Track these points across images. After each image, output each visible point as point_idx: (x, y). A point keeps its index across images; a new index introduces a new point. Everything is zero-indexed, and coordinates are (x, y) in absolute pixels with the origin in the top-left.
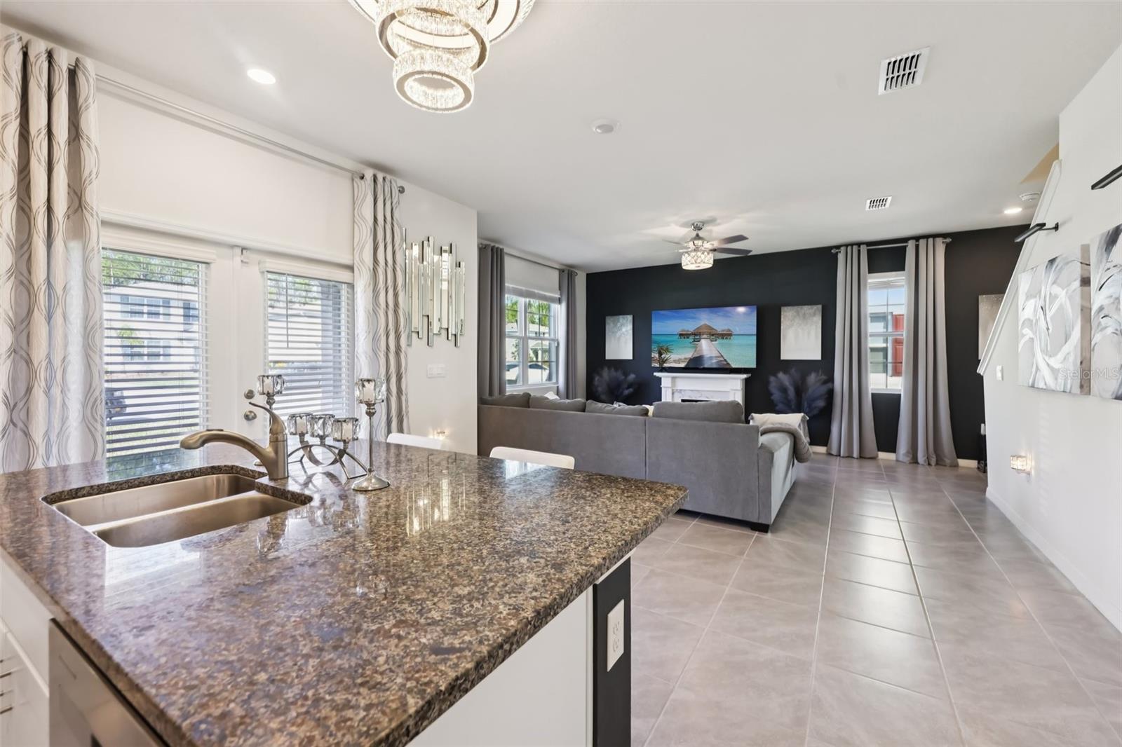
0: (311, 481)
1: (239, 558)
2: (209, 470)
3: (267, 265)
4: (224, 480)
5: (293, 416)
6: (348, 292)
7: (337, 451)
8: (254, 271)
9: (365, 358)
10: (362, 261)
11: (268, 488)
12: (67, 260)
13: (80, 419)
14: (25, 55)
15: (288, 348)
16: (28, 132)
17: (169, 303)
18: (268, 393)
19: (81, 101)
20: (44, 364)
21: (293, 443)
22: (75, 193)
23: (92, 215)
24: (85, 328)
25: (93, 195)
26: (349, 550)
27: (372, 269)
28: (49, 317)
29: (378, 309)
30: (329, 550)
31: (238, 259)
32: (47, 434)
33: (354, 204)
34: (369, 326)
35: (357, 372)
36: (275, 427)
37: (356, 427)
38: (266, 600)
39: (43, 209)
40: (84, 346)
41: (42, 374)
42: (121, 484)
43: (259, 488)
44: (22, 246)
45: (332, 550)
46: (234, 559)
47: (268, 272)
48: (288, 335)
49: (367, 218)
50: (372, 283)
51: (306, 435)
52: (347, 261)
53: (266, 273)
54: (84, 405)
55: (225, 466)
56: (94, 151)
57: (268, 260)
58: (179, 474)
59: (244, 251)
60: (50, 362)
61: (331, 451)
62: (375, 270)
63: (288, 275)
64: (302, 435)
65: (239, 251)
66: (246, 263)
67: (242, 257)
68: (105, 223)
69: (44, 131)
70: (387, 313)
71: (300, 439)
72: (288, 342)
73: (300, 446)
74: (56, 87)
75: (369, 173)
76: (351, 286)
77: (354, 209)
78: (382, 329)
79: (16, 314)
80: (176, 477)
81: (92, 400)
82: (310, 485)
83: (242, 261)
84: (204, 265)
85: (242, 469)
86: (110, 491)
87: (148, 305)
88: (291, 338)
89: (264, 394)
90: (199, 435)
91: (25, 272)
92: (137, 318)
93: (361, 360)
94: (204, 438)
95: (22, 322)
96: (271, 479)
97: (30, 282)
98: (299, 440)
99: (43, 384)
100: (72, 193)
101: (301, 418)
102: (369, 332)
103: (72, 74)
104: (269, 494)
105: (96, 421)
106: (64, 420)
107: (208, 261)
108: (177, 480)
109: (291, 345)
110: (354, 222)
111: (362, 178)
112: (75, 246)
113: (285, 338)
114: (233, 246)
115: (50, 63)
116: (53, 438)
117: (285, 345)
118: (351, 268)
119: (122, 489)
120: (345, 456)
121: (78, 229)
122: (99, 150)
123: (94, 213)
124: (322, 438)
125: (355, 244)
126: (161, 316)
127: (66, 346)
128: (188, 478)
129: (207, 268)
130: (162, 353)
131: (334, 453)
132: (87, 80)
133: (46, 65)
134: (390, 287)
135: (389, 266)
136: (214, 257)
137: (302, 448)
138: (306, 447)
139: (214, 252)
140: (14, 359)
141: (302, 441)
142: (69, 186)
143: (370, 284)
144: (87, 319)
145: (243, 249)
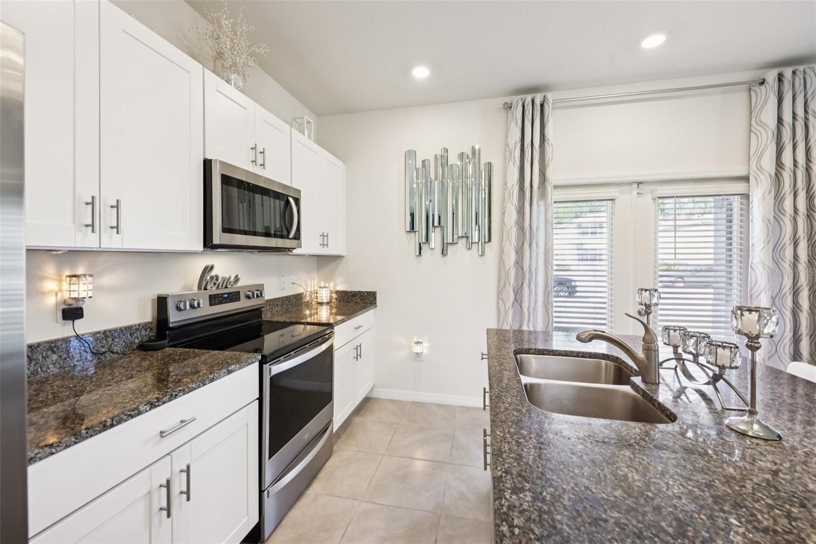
0: (684, 392)
1: (596, 457)
2: (601, 356)
3: (658, 192)
4: (610, 366)
5: (666, 328)
6: (741, 203)
7: (711, 374)
8: (648, 198)
9: (761, 268)
10: (760, 169)
11: (639, 389)
12: (538, 211)
13: (542, 302)
14: (524, 106)
15: (675, 259)
16: (524, 147)
17: (602, 225)
18: (646, 304)
19: (545, 119)
20: (528, 270)
21: (665, 352)
22: (542, 173)
23: (549, 184)
24: (545, 249)
25: (549, 174)
26: (705, 515)
27: (773, 175)
28: (530, 245)
29: (781, 216)
30: (680, 498)
31: (635, 192)
32: (529, 308)
33: (751, 112)
34: (768, 236)
35: (751, 283)
36: (647, 337)
37: (735, 355)
38: (602, 524)
39: (529, 186)
40: (544, 261)
41: (527, 276)
42: (549, 352)
43: (633, 386)
44: (521, 208)
45: (684, 501)
46: (592, 457)
47: (659, 198)
48: (675, 248)
49: (769, 125)
50: (773, 191)
51: (679, 348)
52: (741, 171)
53: (657, 199)
54: (544, 295)
55: (612, 356)
56: (551, 147)
57: (658, 188)
58: (581, 354)
59: (640, 185)
60: (530, 269)
61: (704, 371)
62: (778, 177)
63: (677, 197)
64: (676, 347)
65: (635, 186)
66: (642, 194)
67: (638, 189)
68: (556, 187)
69: (530, 144)
70: (795, 219)
71: (674, 350)
72: (675, 254)
73: (673, 356)
74: (535, 117)
75: (771, 76)
76: (746, 196)
77: (751, 119)
78: (788, 236)
79: (517, 244)
80: (580, 356)
81: (547, 292)
82: (683, 397)
83: (638, 193)
84: (611, 201)
85: (624, 362)
86: (544, 354)
87: (591, 228)
88: (678, 251)
89: (642, 304)
90: (588, 333)
91: (522, 222)
92: (585, 236)
93: (757, 271)
94: (591, 336)
95: (520, 249)
96: (644, 381)
97: (523, 226)
98: (672, 351)
99: (527, 281)
100: (541, 174)
101: (674, 331)
102: (769, 242)
103: (542, 106)
104: (639, 394)
105: (549, 304)
106: (536, 303)
107: (613, 198)
108: (580, 357)
109: (678, 256)
110: (751, 131)
111: (762, 83)
112: (542, 203)
113: (673, 251)
114: (631, 184)
115: (533, 105)
116: (531, 311)
117: (673, 256)
118: (746, 179)
119: (550, 355)
120: (721, 381)
121: (543, 195)
122: (553, 145)
123: (550, 183)
124: (696, 356)
125: (752, 154)
126: (598, 234)
127: (537, 262)
128: (587, 358)
129: (613, 203)
130: (597, 258)
131: (707, 374)
132: (548, 105)
133: (531, 107)
134: (800, 189)
135: (800, 166)
136: (618, 194)
137: (676, 359)
138: (679, 358)
139: (618, 190)
140: (517, 267)
141: (675, 352)
142: (540, 169)
143: (770, 191)
144: (546, 245)
145: (639, 183)
